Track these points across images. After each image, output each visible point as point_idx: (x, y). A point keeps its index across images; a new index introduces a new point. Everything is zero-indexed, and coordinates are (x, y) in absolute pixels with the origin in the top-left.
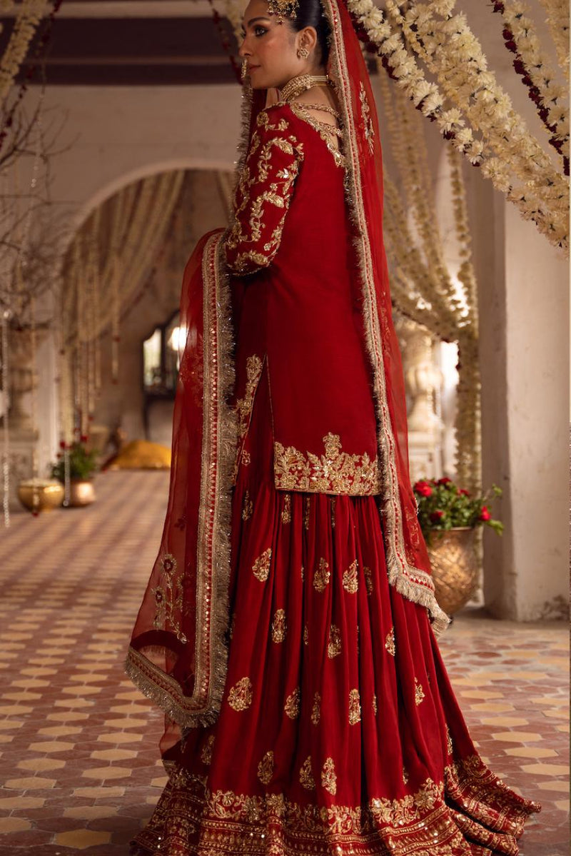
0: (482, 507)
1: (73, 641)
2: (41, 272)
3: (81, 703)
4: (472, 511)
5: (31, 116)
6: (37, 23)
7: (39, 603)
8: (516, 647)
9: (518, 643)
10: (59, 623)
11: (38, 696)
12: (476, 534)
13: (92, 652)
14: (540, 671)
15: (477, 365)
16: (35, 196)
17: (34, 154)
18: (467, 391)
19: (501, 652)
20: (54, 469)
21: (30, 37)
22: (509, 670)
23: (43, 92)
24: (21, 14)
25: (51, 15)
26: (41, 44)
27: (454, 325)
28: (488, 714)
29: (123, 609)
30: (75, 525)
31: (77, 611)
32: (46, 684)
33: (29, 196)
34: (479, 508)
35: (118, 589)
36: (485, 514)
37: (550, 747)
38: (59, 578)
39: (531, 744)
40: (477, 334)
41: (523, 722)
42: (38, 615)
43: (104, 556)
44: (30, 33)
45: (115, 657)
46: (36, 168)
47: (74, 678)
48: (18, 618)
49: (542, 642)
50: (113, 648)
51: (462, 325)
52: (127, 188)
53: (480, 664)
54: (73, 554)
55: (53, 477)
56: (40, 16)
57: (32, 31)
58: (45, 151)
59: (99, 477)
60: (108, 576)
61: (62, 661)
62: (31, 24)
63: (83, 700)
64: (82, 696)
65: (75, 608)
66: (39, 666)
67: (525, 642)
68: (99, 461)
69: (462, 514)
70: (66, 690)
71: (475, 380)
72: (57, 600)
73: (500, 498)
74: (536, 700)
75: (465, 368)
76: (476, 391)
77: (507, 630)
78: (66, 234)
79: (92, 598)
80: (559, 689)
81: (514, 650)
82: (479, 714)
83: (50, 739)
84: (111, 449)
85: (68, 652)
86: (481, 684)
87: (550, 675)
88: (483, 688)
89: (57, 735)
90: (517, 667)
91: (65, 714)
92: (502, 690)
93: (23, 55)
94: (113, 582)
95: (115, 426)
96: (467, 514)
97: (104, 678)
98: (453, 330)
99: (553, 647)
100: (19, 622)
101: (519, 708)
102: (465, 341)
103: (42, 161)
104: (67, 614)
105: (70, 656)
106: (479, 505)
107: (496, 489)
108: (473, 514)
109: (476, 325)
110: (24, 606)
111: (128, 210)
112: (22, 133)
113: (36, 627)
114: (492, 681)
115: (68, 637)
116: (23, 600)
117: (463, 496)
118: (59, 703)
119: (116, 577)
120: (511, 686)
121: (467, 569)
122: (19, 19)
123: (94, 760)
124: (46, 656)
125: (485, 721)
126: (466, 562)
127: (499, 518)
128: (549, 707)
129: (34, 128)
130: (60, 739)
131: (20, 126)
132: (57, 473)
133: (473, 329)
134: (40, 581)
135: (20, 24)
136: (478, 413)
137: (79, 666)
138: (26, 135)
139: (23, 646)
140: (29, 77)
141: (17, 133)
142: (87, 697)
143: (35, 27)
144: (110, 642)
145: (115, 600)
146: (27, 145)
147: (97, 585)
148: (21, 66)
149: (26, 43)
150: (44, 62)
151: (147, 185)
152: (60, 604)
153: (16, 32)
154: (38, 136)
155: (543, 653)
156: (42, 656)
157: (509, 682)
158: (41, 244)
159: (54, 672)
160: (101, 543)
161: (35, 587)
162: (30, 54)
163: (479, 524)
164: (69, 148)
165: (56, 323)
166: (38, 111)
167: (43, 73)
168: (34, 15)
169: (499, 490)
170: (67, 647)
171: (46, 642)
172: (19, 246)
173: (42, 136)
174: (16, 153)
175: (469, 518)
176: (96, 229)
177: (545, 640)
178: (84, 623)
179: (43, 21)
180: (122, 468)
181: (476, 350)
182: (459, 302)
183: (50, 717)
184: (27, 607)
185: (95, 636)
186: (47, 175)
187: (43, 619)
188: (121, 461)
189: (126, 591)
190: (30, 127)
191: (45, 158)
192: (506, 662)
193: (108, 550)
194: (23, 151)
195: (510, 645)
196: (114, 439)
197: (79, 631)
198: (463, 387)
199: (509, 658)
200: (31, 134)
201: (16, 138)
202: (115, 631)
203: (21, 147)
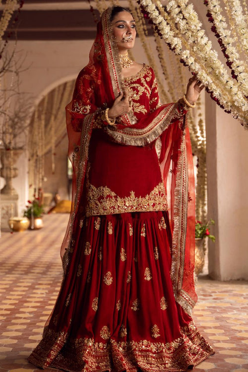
0: (206, 229)
1: (27, 289)
2: (19, 124)
3: (27, 315)
4: (202, 231)
5: (11, 54)
6: (12, 12)
7: (13, 272)
8: (219, 292)
9: (220, 291)
10: (21, 280)
11: (9, 312)
12: (204, 241)
13: (35, 293)
14: (228, 303)
15: (205, 165)
16: (13, 90)
17: (12, 71)
18: (201, 177)
19: (213, 294)
20: (25, 212)
21: (9, 19)
22: (215, 302)
23: (16, 44)
24: (6, 9)
25: (19, 9)
26: (14, 22)
27: (196, 148)
28: (203, 321)
29: (50, 275)
30: (33, 238)
31: (30, 276)
32: (13, 307)
33: (10, 90)
34: (204, 230)
35: (49, 266)
36: (207, 232)
37: (227, 336)
38: (24, 261)
39: (219, 334)
40: (205, 151)
41: (218, 324)
42: (12, 277)
43: (45, 252)
44: (9, 17)
45: (44, 295)
46: (13, 78)
47: (26, 304)
48: (4, 279)
49: (230, 290)
50: (44, 292)
51: (199, 147)
52: (59, 87)
53: (204, 299)
54: (31, 251)
55: (25, 216)
56: (14, 9)
57: (10, 16)
58: (17, 70)
59: (46, 216)
60: (46, 261)
61: (21, 297)
62: (9, 13)
63: (28, 314)
64: (28, 312)
65: (29, 275)
66: (10, 299)
67: (223, 290)
68: (47, 209)
69: (198, 232)
70: (21, 310)
71: (205, 172)
72: (22, 271)
73: (214, 225)
74: (224, 315)
75: (200, 166)
76: (205, 177)
77: (216, 285)
78: (30, 107)
79: (37, 270)
80: (234, 311)
81: (218, 293)
82: (200, 321)
83: (12, 331)
84: (53, 204)
85: (24, 293)
86: (202, 308)
87: (231, 304)
88: (203, 310)
89: (15, 329)
90: (218, 301)
91: (20, 320)
92: (210, 311)
93: (6, 27)
94: (47, 263)
95: (55, 193)
96: (200, 232)
97: (38, 304)
98: (196, 149)
99: (234, 292)
100: (4, 280)
101: (217, 319)
102: (201, 155)
103: (15, 74)
104: (25, 277)
105: (25, 295)
106: (205, 228)
107: (212, 221)
108: (202, 232)
109: (205, 147)
110: (7, 273)
111: (60, 96)
112: (7, 62)
113: (11, 282)
114: (207, 307)
115: (25, 287)
116: (7, 271)
117: (198, 224)
118: (17, 315)
119: (49, 261)
120: (215, 309)
121: (200, 257)
122: (4, 11)
123: (30, 340)
124: (14, 295)
125: (202, 324)
126: (200, 254)
127: (213, 235)
128: (229, 318)
129: (13, 59)
130: (16, 330)
131: (6, 59)
132: (26, 214)
133: (204, 149)
134: (15, 262)
135: (5, 13)
136: (206, 187)
137: (28, 300)
138: (9, 63)
139: (4, 291)
140: (9, 37)
141: (5, 62)
142: (30, 313)
143: (11, 14)
144: (43, 289)
145: (47, 271)
146: (9, 67)
147: (40, 264)
148: (5, 32)
149: (7, 22)
150: (16, 30)
151: (68, 85)
152: (23, 273)
153: (3, 17)
154: (14, 64)
155: (229, 295)
156: (12, 295)
157: (214, 307)
158: (20, 111)
159: (17, 302)
160: (44, 246)
161: (13, 265)
162: (9, 26)
163: (205, 237)
164: (28, 69)
165: (26, 147)
166: (14, 53)
167: (16, 35)
168: (11, 9)
169: (213, 222)
170: (24, 291)
171: (15, 289)
172: (6, 112)
173: (16, 64)
174: (5, 71)
175: (200, 234)
176: (45, 104)
177: (231, 289)
178: (32, 280)
179: (15, 12)
180: (57, 213)
181: (205, 158)
182: (199, 137)
183: (13, 321)
184: (9, 274)
185: (37, 287)
186: (18, 81)
187: (14, 279)
188: (57, 209)
189: (52, 267)
190: (10, 59)
191: (17, 73)
192: (214, 299)
193: (47, 249)
194: (7, 70)
195: (217, 291)
196: (55, 199)
197: (30, 284)
198: (200, 175)
199: (216, 297)
200: (11, 63)
201: (4, 64)
202: (46, 284)
203: (6, 69)
